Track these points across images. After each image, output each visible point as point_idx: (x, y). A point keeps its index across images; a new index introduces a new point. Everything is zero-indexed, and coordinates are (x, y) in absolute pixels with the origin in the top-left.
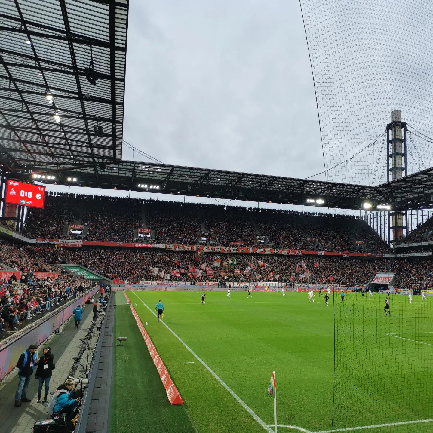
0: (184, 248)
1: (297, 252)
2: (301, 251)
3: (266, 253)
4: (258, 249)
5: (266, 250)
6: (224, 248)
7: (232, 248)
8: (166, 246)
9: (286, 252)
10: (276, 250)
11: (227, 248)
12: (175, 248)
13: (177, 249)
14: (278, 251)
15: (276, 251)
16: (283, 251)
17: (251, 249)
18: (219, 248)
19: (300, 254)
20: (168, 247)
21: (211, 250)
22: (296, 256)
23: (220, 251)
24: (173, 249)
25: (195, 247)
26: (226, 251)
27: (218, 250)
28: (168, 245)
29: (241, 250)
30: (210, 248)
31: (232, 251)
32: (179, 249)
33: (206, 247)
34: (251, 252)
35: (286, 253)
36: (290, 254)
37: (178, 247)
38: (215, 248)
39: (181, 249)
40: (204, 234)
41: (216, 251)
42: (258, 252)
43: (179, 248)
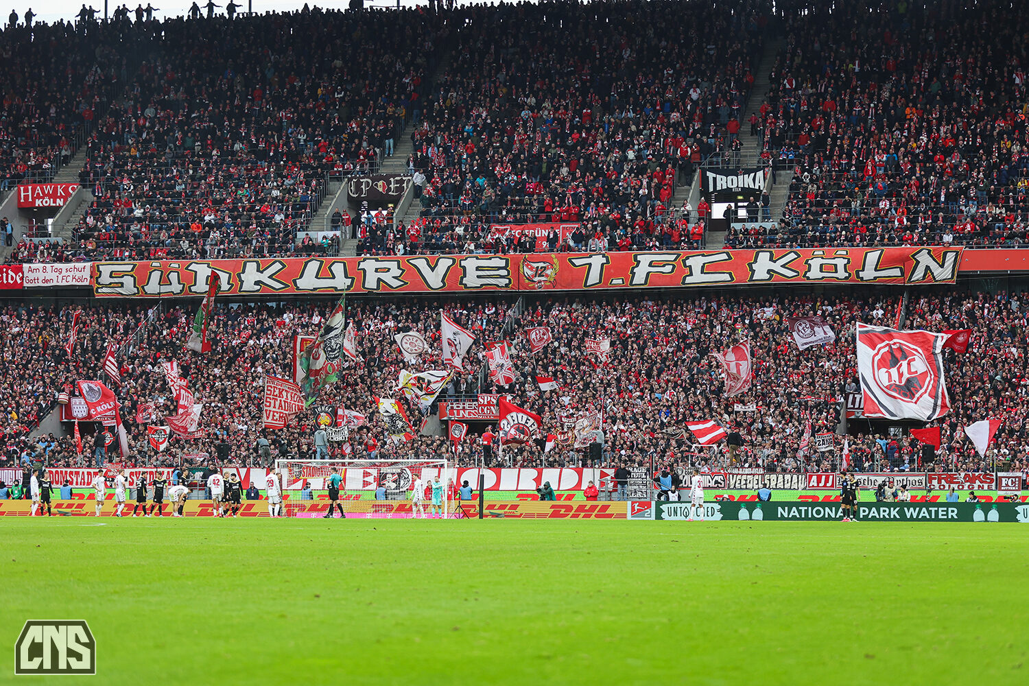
0: (189, 278)
1: (924, 259)
2: (950, 257)
3: (697, 278)
4: (644, 259)
5: (696, 262)
6: (421, 263)
7: (471, 264)
8: (95, 274)
9: (840, 263)
10: (764, 257)
11: (444, 264)
12: (141, 279)
13: (153, 287)
14: (777, 267)
15: (763, 267)
16: (815, 263)
17: (597, 261)
18: (393, 265)
19: (943, 274)
20: (105, 279)
21: (340, 282)
22: (917, 292)
23: (395, 283)
24: (128, 287)
25: (251, 267)
26: (434, 280)
27: (387, 277)
28: (106, 269)
29: (529, 272)
30: (338, 269)
31: (472, 280)
32: (165, 289)
33: (313, 266)
34: (594, 278)
35: (841, 274)
36: (869, 274)
37: (156, 276)
38: (369, 265)
39: (176, 287)
40: (372, 191)
41: (371, 283)
42: (639, 278)
43: (165, 280)
